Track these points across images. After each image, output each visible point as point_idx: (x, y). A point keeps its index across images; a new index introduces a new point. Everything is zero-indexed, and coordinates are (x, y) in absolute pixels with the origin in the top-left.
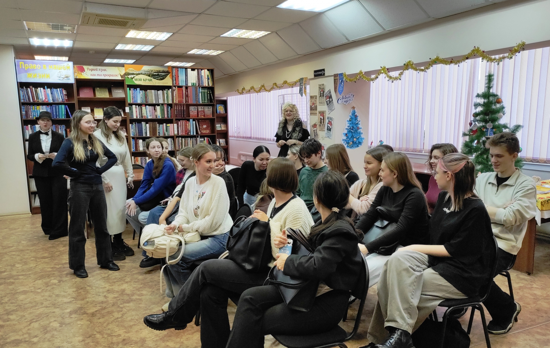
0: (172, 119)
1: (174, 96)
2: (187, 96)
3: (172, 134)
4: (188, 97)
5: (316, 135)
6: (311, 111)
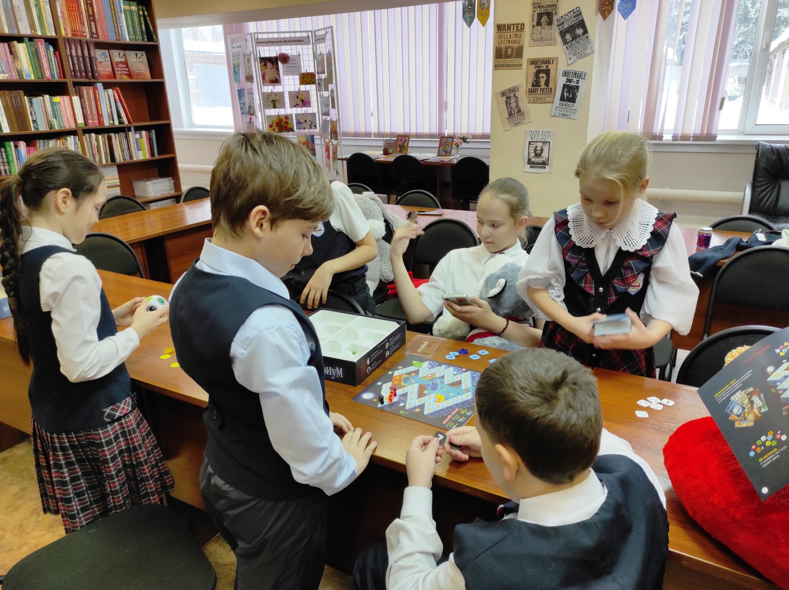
0: (66, 83)
1: (59, 14)
2: (92, 18)
3: (69, 125)
4: (94, 20)
5: (514, 113)
6: (499, 60)
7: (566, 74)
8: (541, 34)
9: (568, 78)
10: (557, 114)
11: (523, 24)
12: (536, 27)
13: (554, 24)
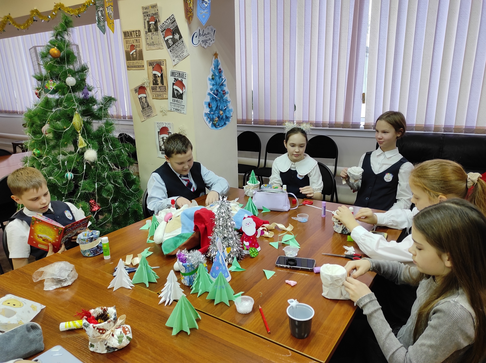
5: (145, 107)
6: (129, 61)
7: (173, 74)
8: (152, 39)
9: (175, 77)
10: (172, 109)
11: (139, 31)
12: (148, 33)
13: (159, 30)
